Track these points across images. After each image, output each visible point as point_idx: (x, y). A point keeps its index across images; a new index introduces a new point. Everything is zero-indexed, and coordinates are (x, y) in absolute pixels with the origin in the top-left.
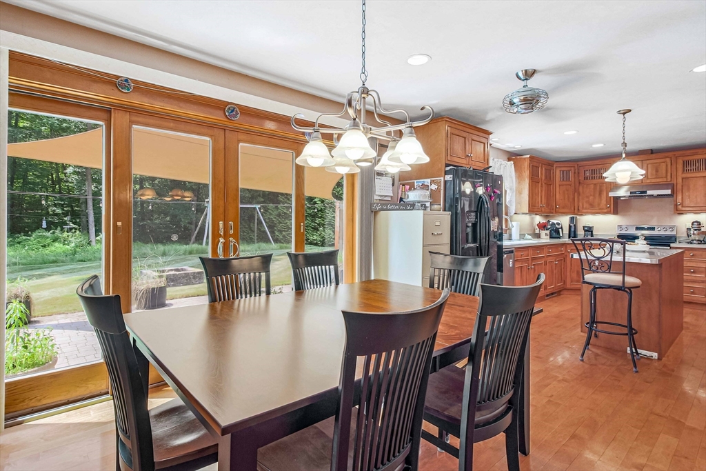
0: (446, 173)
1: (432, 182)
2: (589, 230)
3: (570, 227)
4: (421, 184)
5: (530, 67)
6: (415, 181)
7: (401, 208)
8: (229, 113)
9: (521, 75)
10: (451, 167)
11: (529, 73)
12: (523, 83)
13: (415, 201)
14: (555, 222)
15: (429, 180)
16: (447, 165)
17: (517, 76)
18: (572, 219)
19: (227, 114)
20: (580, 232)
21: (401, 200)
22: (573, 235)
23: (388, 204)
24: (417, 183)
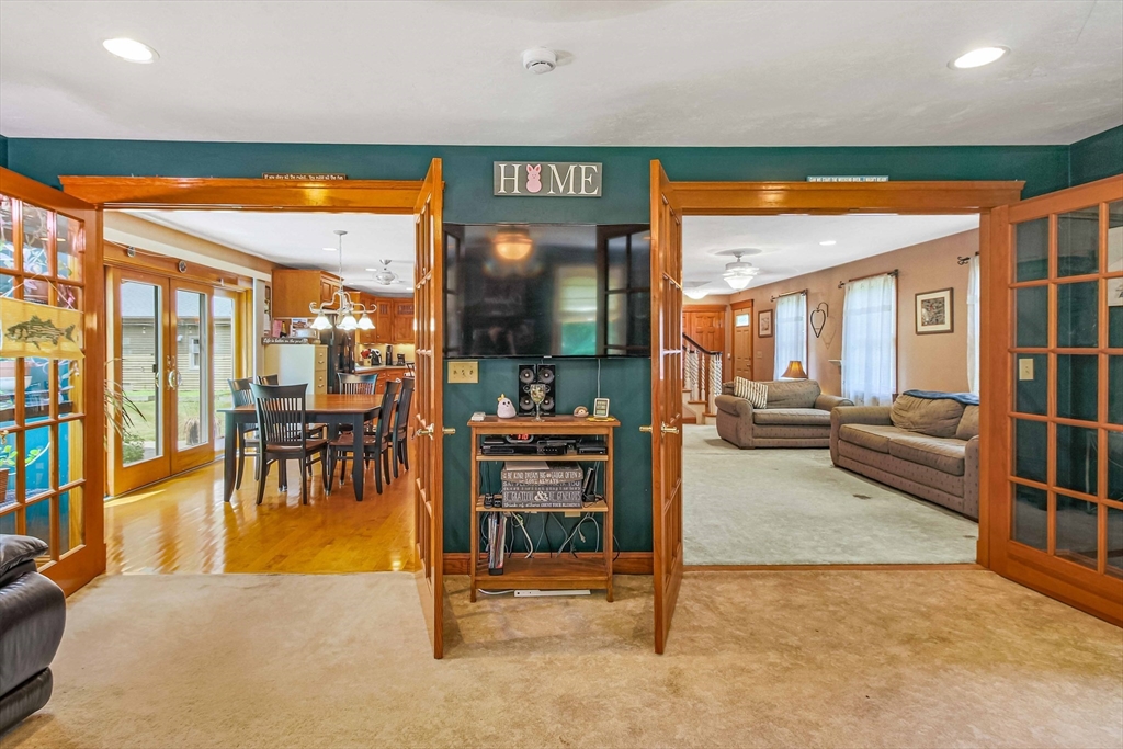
2: (401, 357)
3: (387, 354)
4: (297, 322)
6: (292, 319)
9: (383, 261)
11: (388, 262)
13: (304, 338)
14: (375, 350)
15: (306, 319)
18: (389, 347)
19: (180, 269)
20: (395, 359)
21: (282, 334)
22: (389, 362)
23: (275, 338)
24: (294, 320)
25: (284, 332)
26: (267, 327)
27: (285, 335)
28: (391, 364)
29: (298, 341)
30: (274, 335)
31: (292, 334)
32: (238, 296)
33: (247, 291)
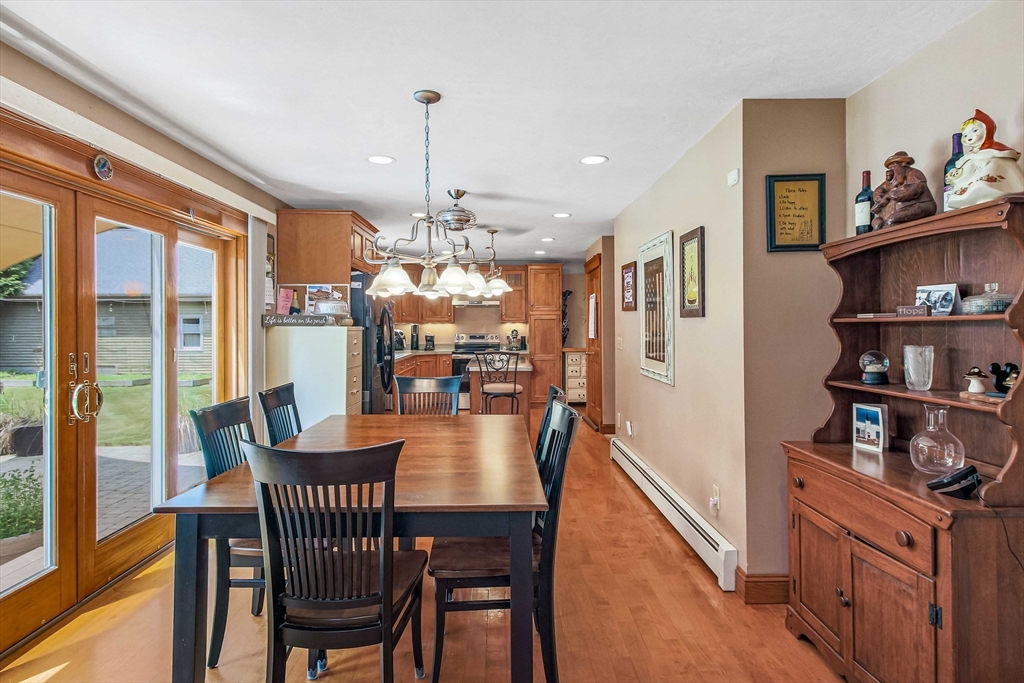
0: (353, 279)
1: (334, 288)
2: (430, 340)
3: (412, 336)
4: (315, 290)
5: (462, 189)
6: (308, 286)
7: (300, 321)
8: (100, 169)
9: (453, 193)
10: (358, 273)
11: (460, 194)
12: (454, 201)
13: (329, 315)
14: (398, 331)
15: (330, 286)
16: (353, 270)
17: (449, 192)
18: (415, 327)
19: (97, 170)
20: (422, 342)
21: (292, 310)
22: (415, 346)
23: (282, 316)
24: (312, 288)
25: (296, 306)
26: (269, 299)
27: (298, 311)
28: (417, 348)
29: (319, 320)
30: (280, 311)
31: (309, 310)
32: (223, 246)
33: (237, 238)
